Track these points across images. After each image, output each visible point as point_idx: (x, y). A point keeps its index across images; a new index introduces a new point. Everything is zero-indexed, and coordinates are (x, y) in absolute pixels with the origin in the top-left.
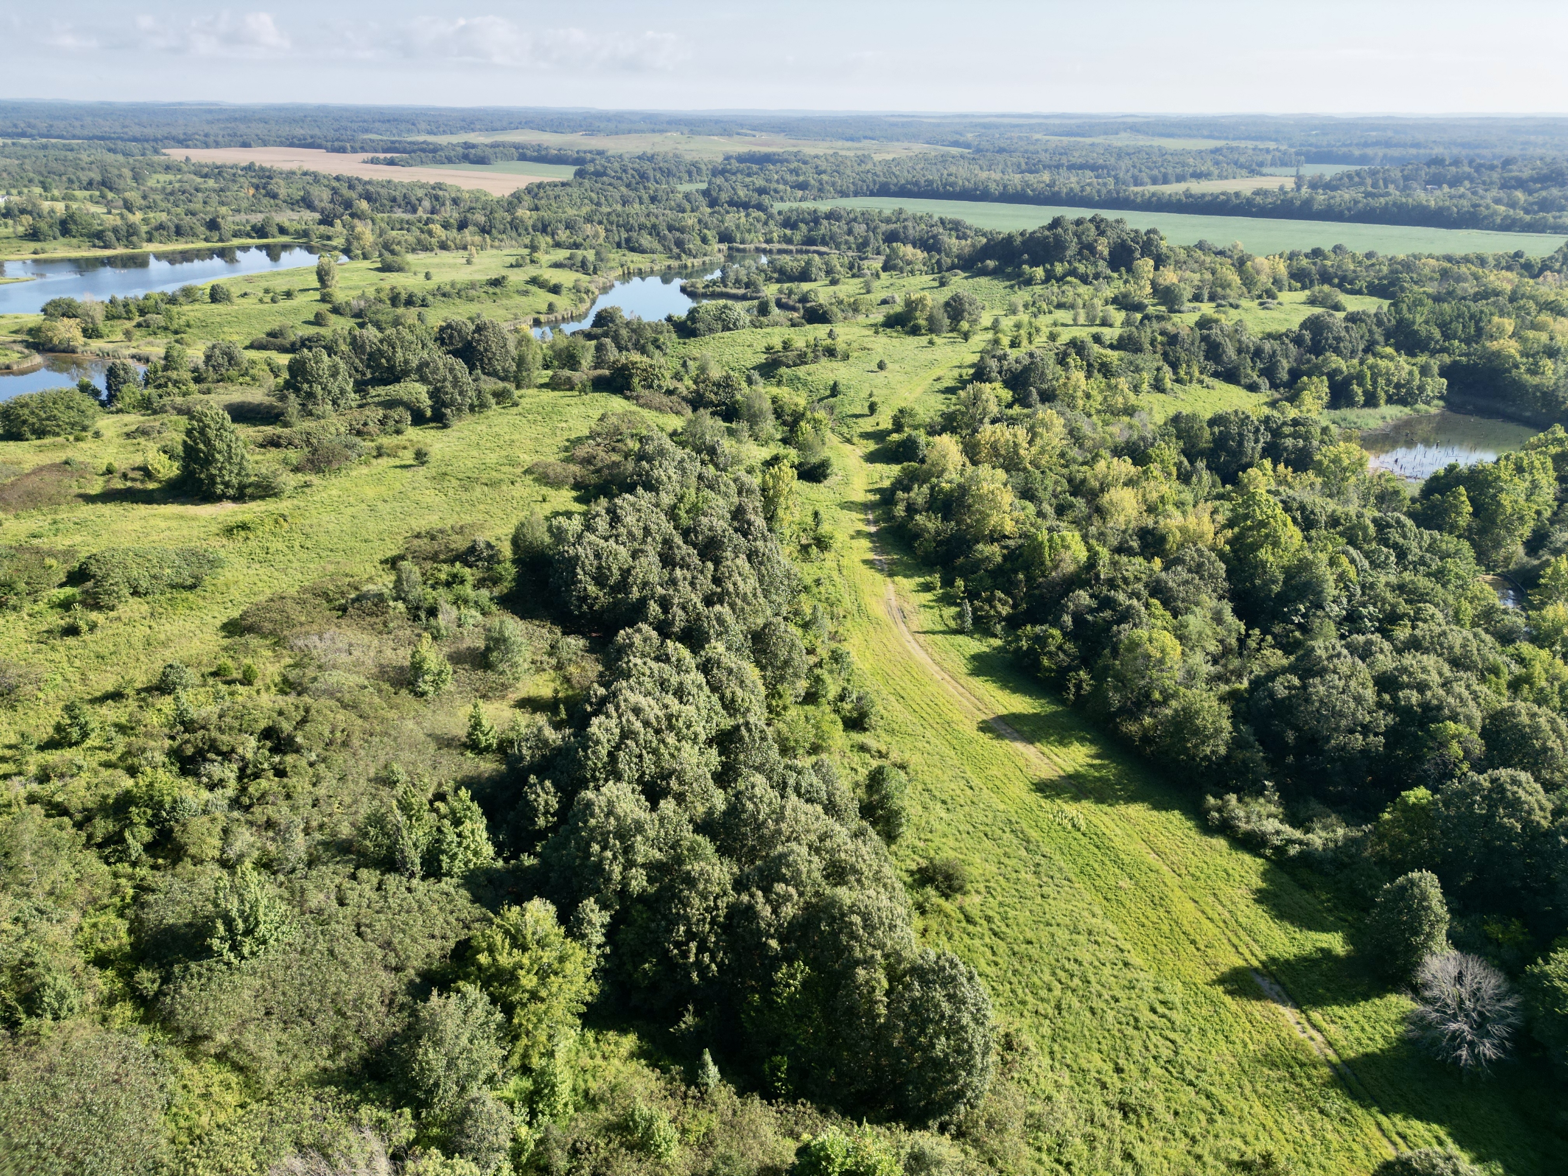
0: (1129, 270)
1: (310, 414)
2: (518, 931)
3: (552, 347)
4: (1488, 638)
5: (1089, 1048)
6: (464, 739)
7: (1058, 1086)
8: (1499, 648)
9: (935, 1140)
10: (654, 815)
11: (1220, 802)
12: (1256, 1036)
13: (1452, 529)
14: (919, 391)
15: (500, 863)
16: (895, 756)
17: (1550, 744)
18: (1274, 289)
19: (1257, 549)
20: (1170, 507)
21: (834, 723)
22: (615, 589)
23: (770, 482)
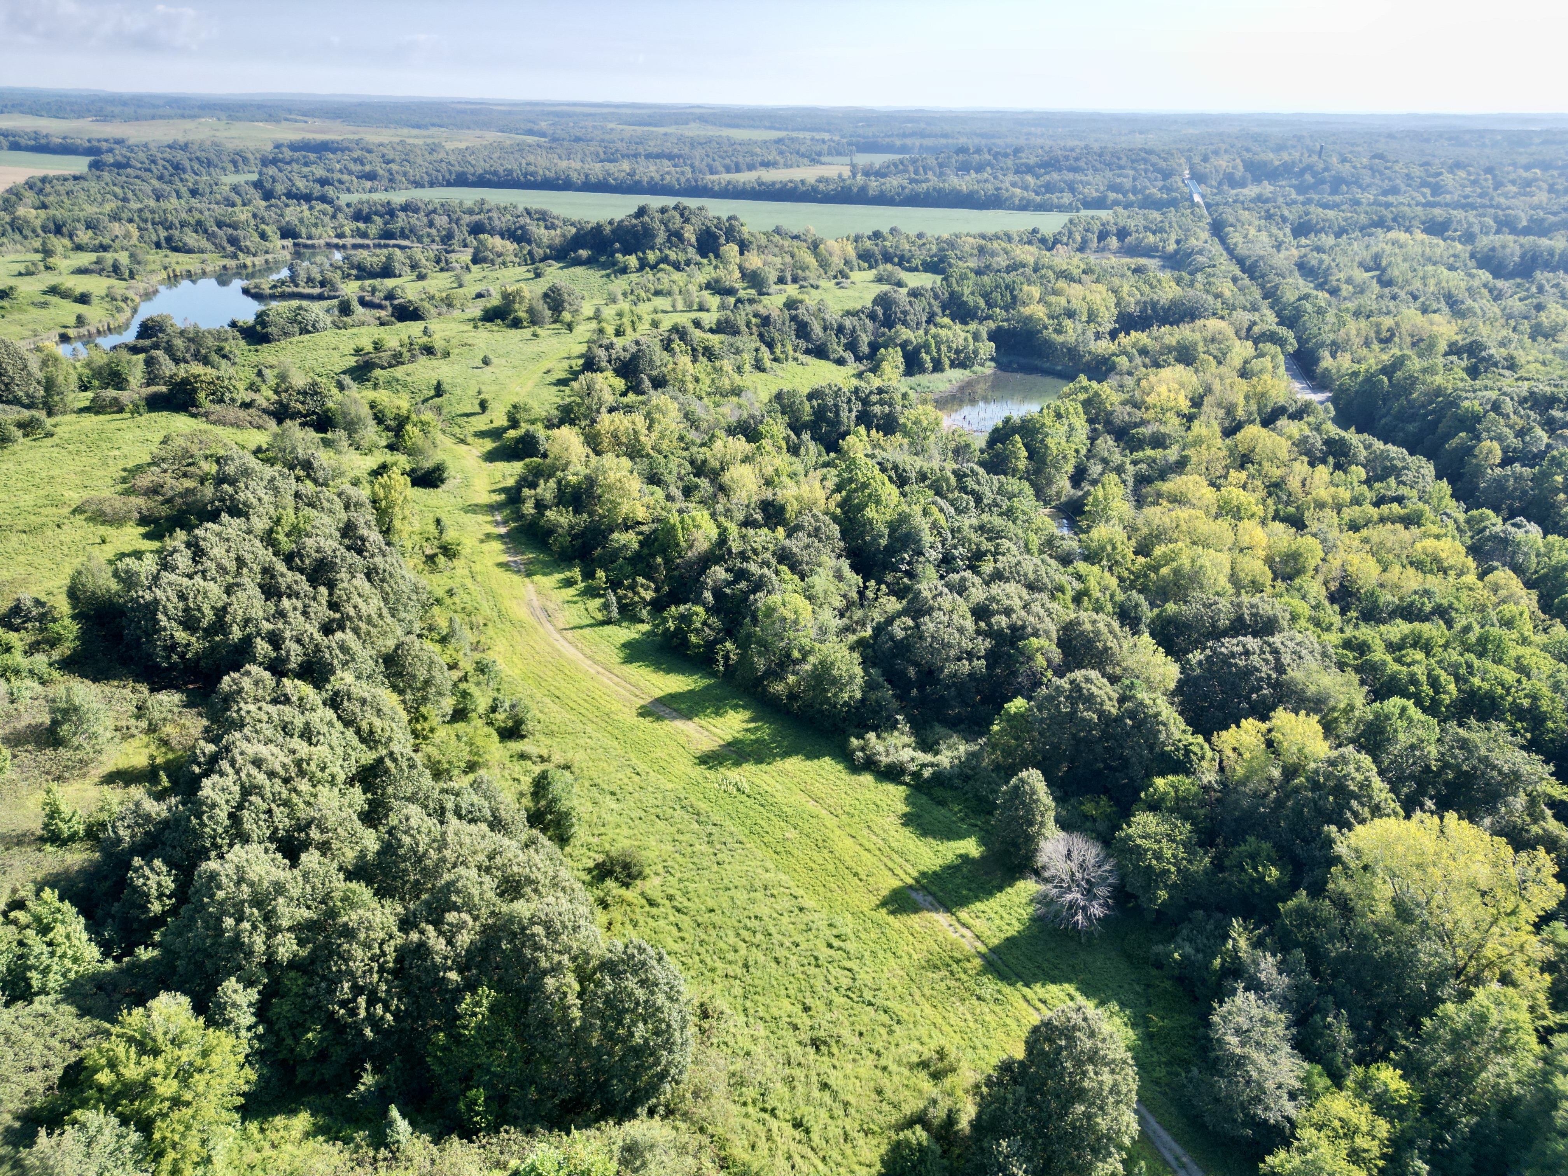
0: (717, 256)
2: (145, 1034)
3: (88, 365)
4: (1053, 562)
5: (778, 996)
6: (39, 832)
7: (754, 1039)
8: (1062, 570)
9: (645, 1126)
10: (296, 872)
11: (862, 742)
12: (918, 946)
13: (1014, 472)
14: (530, 385)
15: (110, 965)
16: (558, 758)
17: (1109, 644)
18: (847, 270)
19: (863, 509)
20: (785, 479)
21: (488, 736)
22: (210, 632)
23: (381, 494)
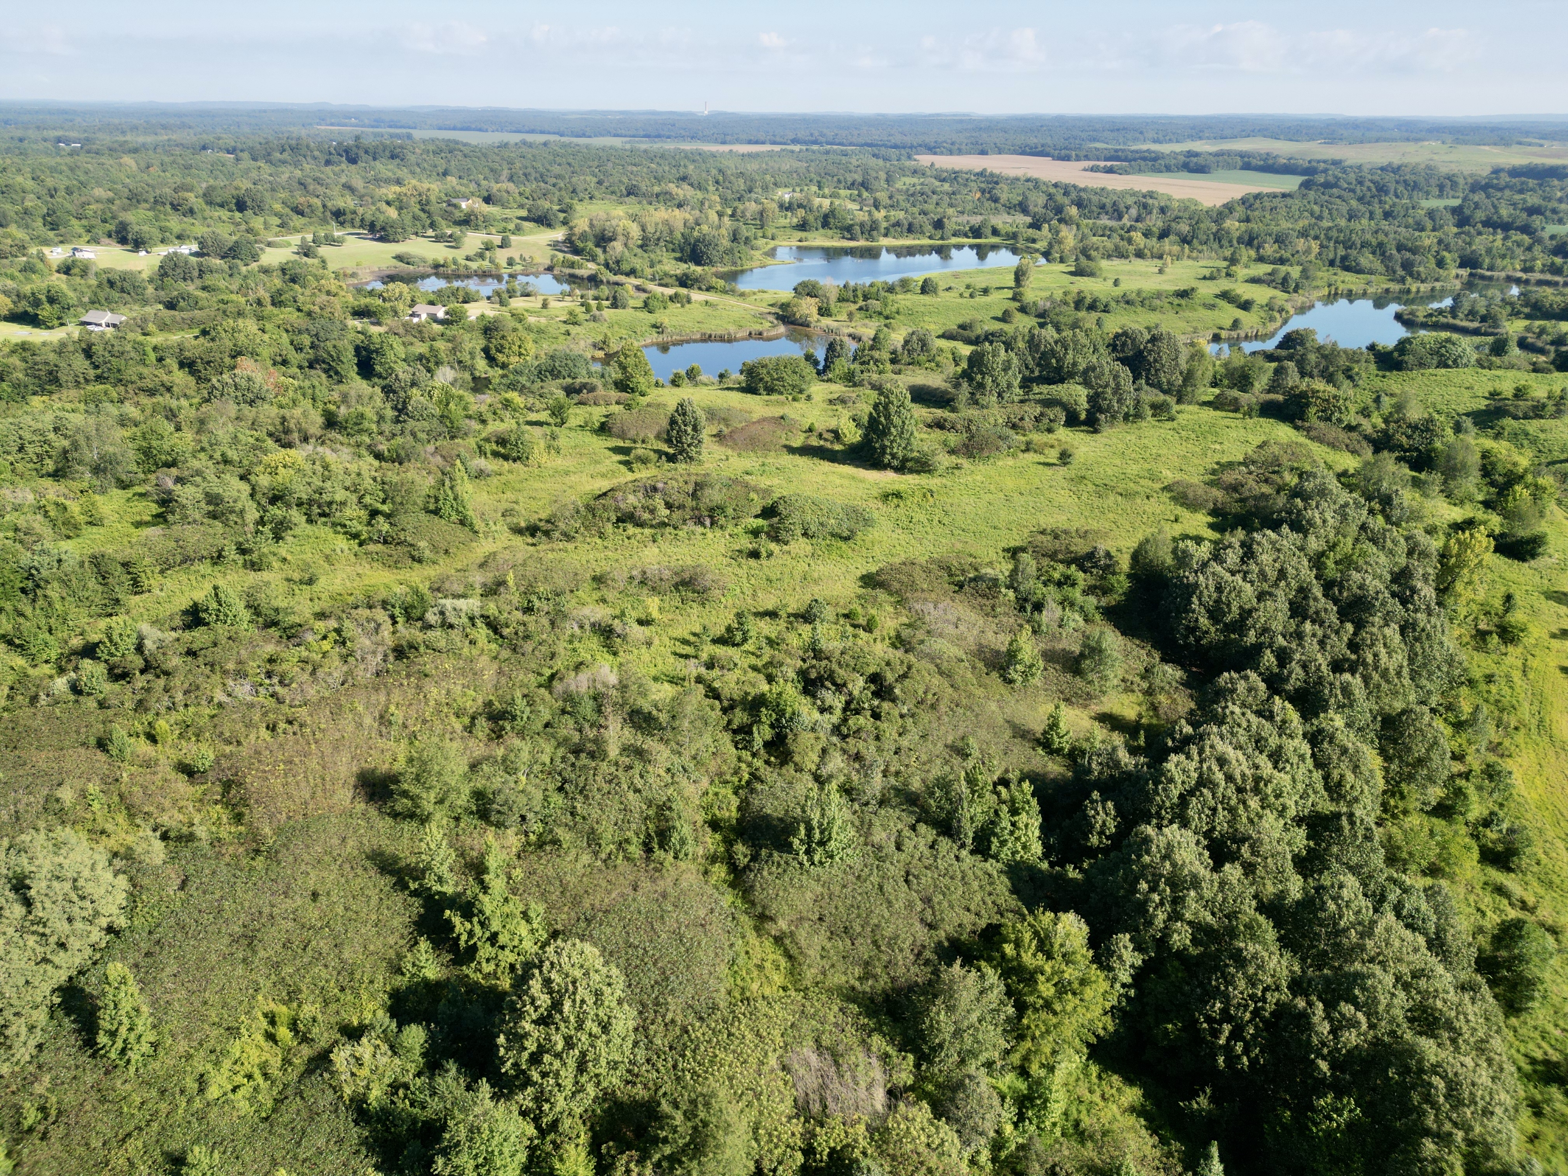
1: (976, 403)
2: (1047, 936)
3: (1226, 365)
6: (1038, 735)
10: (1215, 876)
15: (1045, 865)
16: (1545, 913)
21: (1468, 849)
22: (1230, 628)
23: (1455, 549)
